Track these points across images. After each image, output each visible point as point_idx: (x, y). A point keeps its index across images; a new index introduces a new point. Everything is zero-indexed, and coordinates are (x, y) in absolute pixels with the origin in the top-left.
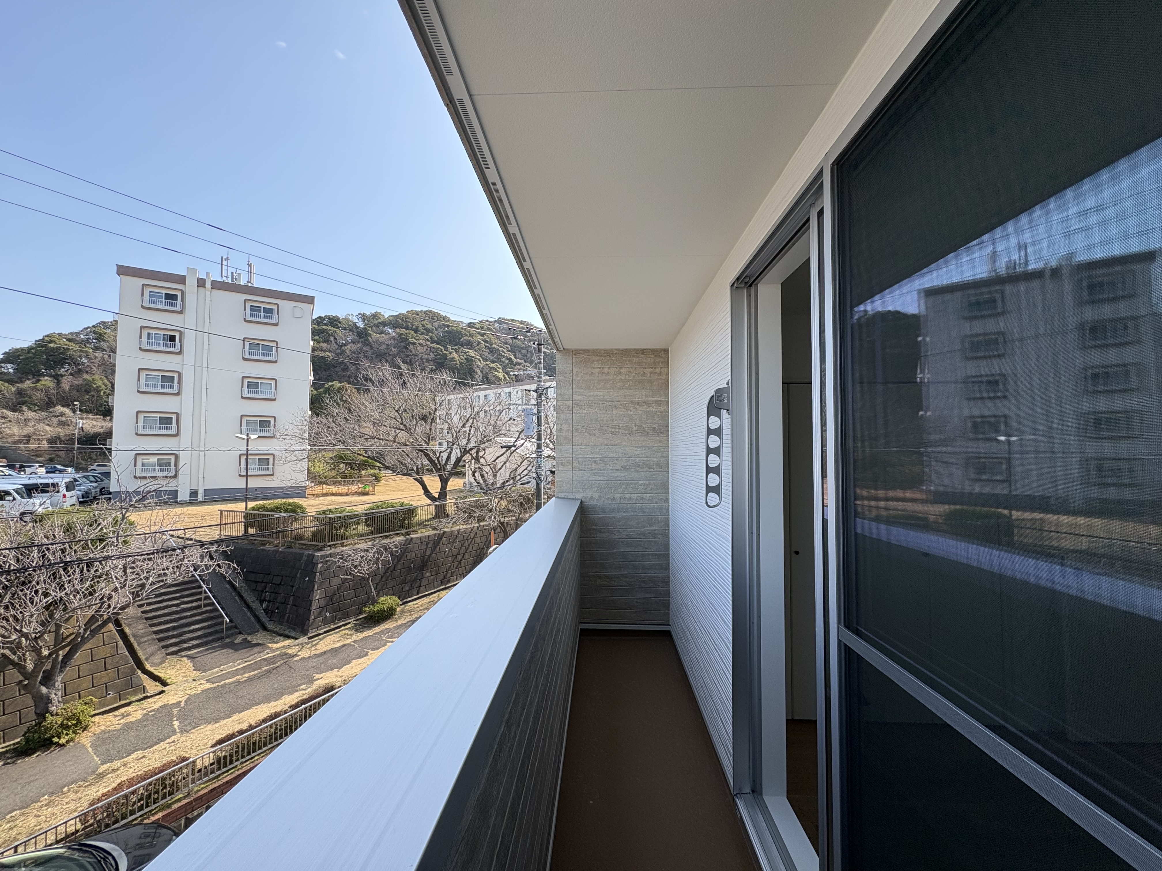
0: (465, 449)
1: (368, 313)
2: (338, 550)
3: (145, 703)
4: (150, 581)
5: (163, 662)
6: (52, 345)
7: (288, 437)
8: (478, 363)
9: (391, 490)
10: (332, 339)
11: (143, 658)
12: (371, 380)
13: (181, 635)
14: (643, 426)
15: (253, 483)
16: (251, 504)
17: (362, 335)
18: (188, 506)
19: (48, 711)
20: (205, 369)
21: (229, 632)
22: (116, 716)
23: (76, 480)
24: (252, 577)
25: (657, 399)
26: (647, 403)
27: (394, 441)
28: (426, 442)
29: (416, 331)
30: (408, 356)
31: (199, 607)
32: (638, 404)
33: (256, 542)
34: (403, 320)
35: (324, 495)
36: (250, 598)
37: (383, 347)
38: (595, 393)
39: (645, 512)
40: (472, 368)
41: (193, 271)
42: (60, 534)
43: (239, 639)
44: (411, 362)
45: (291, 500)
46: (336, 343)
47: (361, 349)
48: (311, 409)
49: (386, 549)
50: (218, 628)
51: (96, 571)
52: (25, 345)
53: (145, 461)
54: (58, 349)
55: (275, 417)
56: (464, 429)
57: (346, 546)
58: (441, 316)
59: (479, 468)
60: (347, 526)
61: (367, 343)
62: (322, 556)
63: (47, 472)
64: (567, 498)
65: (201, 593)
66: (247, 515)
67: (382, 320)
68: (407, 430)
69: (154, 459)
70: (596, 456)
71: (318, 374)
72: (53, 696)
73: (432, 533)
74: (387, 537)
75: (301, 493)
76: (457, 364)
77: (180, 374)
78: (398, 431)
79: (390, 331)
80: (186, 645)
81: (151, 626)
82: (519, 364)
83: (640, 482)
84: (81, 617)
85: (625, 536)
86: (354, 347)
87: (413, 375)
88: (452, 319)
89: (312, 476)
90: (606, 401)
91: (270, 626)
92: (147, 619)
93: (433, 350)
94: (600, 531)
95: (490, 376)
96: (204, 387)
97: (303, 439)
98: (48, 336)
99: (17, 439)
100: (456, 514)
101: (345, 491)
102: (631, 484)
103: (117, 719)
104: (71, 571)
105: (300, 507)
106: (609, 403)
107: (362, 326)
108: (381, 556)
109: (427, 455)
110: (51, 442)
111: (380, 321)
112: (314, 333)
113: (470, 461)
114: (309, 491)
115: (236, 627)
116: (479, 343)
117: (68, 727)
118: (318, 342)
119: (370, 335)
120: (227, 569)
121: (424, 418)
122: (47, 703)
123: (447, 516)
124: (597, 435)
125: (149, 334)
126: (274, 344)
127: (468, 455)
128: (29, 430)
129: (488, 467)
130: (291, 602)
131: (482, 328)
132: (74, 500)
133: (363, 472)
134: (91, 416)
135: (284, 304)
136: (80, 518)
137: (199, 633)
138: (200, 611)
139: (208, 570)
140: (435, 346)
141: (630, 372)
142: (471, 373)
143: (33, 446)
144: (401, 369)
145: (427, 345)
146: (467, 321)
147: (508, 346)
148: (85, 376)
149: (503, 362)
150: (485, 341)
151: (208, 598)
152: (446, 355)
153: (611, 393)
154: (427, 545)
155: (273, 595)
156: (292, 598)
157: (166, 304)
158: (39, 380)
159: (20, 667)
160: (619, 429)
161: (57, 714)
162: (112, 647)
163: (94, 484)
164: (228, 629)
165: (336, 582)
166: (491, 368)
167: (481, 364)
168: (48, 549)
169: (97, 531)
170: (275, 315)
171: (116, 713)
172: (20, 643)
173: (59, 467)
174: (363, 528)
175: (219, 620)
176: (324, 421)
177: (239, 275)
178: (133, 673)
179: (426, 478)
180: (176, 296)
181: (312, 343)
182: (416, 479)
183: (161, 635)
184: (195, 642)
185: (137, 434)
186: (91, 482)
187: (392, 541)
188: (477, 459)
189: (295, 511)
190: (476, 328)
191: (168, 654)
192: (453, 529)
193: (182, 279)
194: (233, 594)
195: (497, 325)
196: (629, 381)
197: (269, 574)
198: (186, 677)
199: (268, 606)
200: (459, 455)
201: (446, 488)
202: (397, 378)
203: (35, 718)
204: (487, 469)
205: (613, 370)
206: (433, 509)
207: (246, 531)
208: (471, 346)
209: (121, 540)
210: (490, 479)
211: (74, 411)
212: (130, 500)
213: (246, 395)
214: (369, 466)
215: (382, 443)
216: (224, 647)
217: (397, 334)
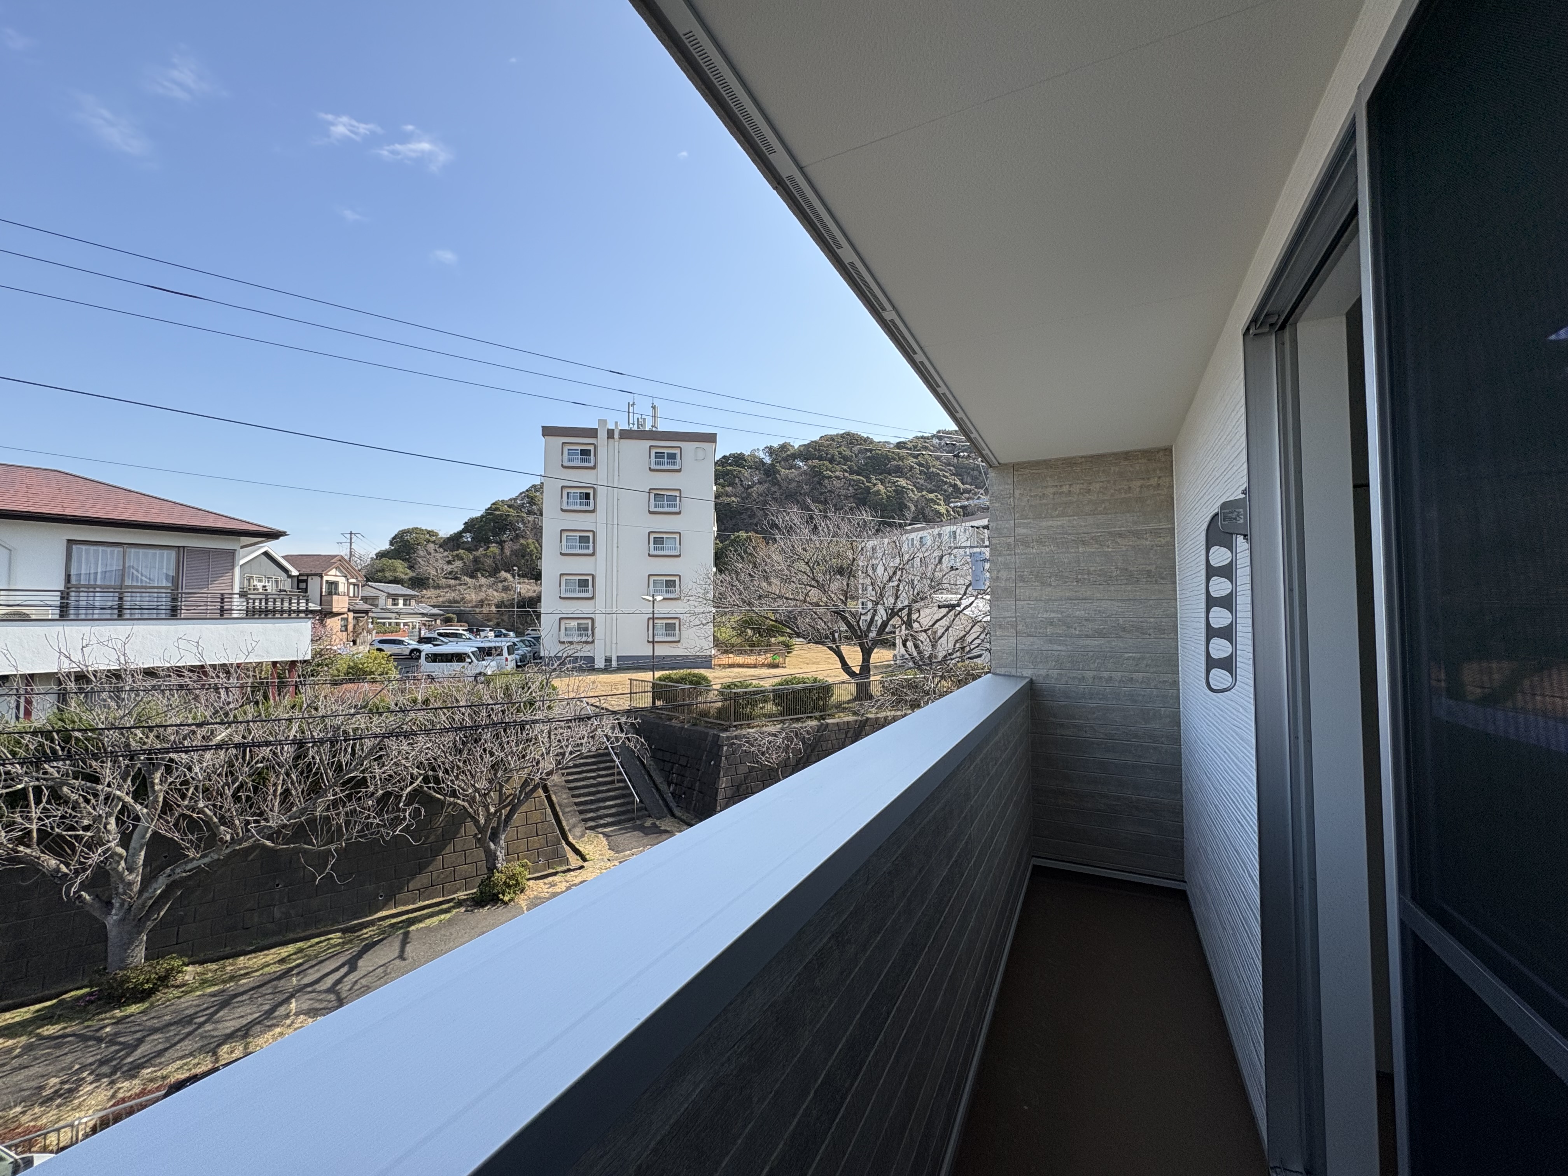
0: (892, 610)
1: (775, 445)
2: (744, 732)
3: (569, 875)
4: (570, 748)
5: (582, 836)
6: (497, 513)
7: (692, 598)
8: (911, 495)
9: (804, 663)
10: (737, 480)
11: (567, 828)
12: (777, 527)
13: (598, 809)
14: (1131, 568)
15: (661, 651)
16: (658, 674)
17: (769, 472)
18: (603, 673)
19: (495, 867)
20: (615, 526)
21: (640, 814)
22: (545, 884)
23: (515, 644)
24: (659, 755)
25: (1153, 526)
26: (1137, 534)
27: (805, 601)
28: (843, 602)
29: (831, 461)
30: (822, 493)
31: (613, 782)
32: (1120, 535)
33: (663, 716)
34: (815, 449)
35: (731, 666)
36: (659, 780)
37: (794, 485)
38: (1050, 523)
39: (1136, 701)
40: (903, 503)
41: (603, 422)
42: (500, 695)
43: (648, 823)
44: (826, 501)
45: (696, 671)
46: (742, 485)
47: (769, 490)
48: (716, 565)
49: (796, 735)
50: (629, 807)
51: (528, 734)
52: (478, 514)
53: (567, 626)
54: (501, 515)
55: (679, 576)
56: (891, 584)
57: (753, 727)
58: (862, 438)
59: (912, 635)
60: (754, 703)
61: (776, 483)
62: (728, 737)
63: (496, 636)
64: (1009, 676)
65: (613, 767)
66: (654, 686)
67: (792, 451)
68: (821, 587)
69: (574, 624)
70: (1053, 615)
71: (723, 523)
72: (498, 853)
73: (851, 718)
74: (798, 720)
75: (707, 663)
76: (883, 499)
77: (594, 533)
78: (809, 588)
79: (801, 464)
80: (602, 822)
81: (573, 796)
82: (969, 492)
83: (1127, 655)
84: (517, 779)
85: (1102, 736)
86: (761, 488)
87: (825, 517)
88: (876, 439)
89: (717, 643)
90: (1066, 533)
91: (677, 812)
92: (570, 789)
93: (852, 483)
94: (1062, 725)
95: (927, 511)
96: (615, 546)
97: (707, 600)
98: (494, 504)
99: (474, 604)
100: (882, 695)
101: (753, 662)
102: (1111, 657)
103: (547, 886)
104: (509, 732)
105: (705, 679)
106: (1072, 537)
107: (769, 462)
108: (792, 743)
109: (844, 619)
110: (497, 606)
111: (789, 453)
112: (718, 476)
113: (900, 627)
114: (715, 662)
115: (646, 809)
116: (912, 468)
117: (509, 887)
118: (723, 486)
119: (778, 472)
120: (636, 743)
121: (840, 571)
122: (495, 860)
123: (871, 697)
124: (1053, 584)
125: (568, 494)
126: (677, 494)
127: (897, 618)
128: (482, 595)
129: (924, 634)
130: (697, 788)
131: (915, 447)
132: (513, 664)
133: (773, 640)
134: (526, 581)
135: (688, 447)
136: (516, 680)
137: (613, 810)
138: (613, 786)
139: (617, 742)
140: (855, 477)
141: (1106, 488)
142: (902, 507)
143: (485, 610)
144: (812, 511)
145: (845, 477)
146: (894, 441)
147: (952, 468)
148: (522, 541)
149: (945, 491)
150: (920, 465)
151: (620, 773)
152: (869, 488)
153: (1075, 522)
154: (846, 734)
155: (680, 777)
156: (698, 784)
157: (582, 460)
158: (489, 547)
159: (476, 822)
160: (1089, 573)
161: (501, 872)
162: (542, 813)
163: (529, 649)
164: (639, 810)
165: (743, 769)
166: (928, 500)
167: (915, 495)
168: (492, 709)
169: (528, 694)
170: (678, 460)
171: (546, 881)
172: (475, 797)
173: (504, 631)
174: (770, 707)
175: (631, 799)
176: (728, 578)
177: (644, 419)
178: (559, 843)
179: (844, 649)
180: (590, 451)
181: (715, 488)
182: (831, 649)
183: (581, 808)
184: (609, 820)
185: (560, 598)
186: (527, 646)
187: (804, 725)
188: (909, 624)
189: (700, 681)
190: (907, 448)
191: (587, 829)
192: (879, 716)
193: (592, 433)
194: (643, 772)
195: (935, 441)
196: (1103, 501)
197: (675, 753)
198: (601, 855)
199: (675, 790)
200: (885, 618)
201: (868, 661)
202: (807, 522)
203: (486, 871)
204: (922, 637)
205: (1076, 488)
206: (853, 688)
207: (654, 703)
208: (901, 472)
209: (547, 703)
210: (927, 649)
211: (514, 577)
212: (553, 665)
213: (652, 552)
214: (778, 632)
215: (793, 603)
216: (635, 829)
217: (809, 467)
